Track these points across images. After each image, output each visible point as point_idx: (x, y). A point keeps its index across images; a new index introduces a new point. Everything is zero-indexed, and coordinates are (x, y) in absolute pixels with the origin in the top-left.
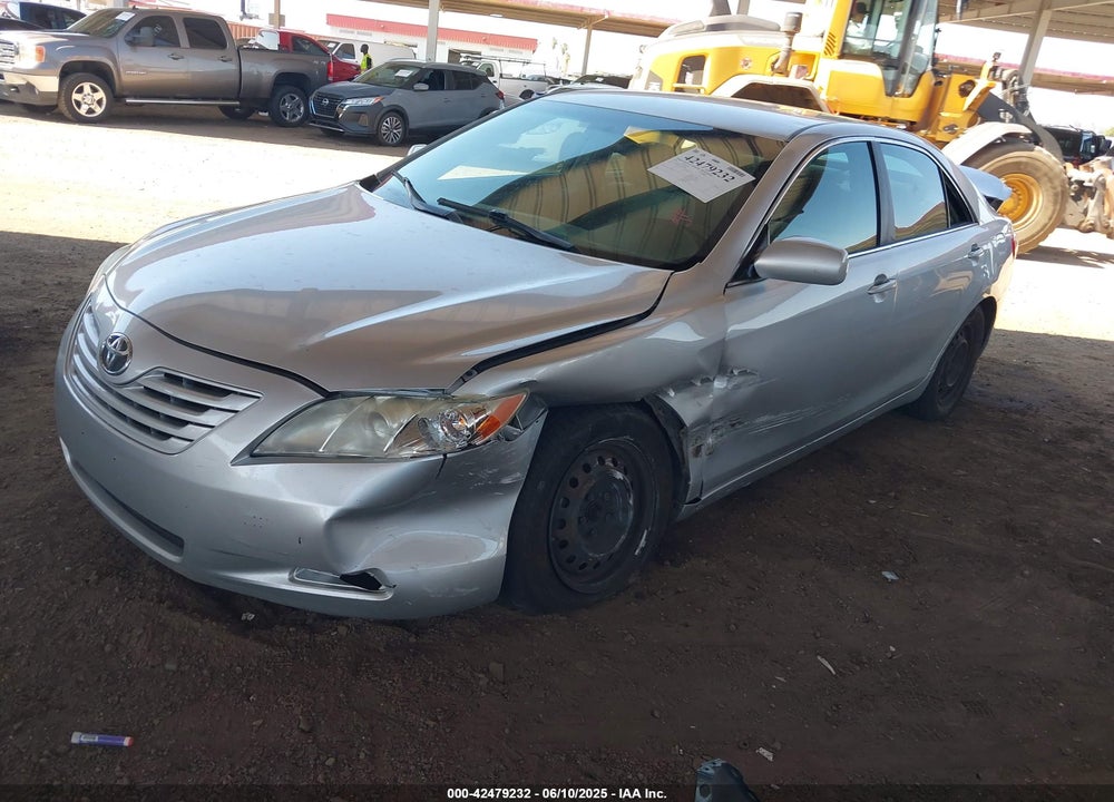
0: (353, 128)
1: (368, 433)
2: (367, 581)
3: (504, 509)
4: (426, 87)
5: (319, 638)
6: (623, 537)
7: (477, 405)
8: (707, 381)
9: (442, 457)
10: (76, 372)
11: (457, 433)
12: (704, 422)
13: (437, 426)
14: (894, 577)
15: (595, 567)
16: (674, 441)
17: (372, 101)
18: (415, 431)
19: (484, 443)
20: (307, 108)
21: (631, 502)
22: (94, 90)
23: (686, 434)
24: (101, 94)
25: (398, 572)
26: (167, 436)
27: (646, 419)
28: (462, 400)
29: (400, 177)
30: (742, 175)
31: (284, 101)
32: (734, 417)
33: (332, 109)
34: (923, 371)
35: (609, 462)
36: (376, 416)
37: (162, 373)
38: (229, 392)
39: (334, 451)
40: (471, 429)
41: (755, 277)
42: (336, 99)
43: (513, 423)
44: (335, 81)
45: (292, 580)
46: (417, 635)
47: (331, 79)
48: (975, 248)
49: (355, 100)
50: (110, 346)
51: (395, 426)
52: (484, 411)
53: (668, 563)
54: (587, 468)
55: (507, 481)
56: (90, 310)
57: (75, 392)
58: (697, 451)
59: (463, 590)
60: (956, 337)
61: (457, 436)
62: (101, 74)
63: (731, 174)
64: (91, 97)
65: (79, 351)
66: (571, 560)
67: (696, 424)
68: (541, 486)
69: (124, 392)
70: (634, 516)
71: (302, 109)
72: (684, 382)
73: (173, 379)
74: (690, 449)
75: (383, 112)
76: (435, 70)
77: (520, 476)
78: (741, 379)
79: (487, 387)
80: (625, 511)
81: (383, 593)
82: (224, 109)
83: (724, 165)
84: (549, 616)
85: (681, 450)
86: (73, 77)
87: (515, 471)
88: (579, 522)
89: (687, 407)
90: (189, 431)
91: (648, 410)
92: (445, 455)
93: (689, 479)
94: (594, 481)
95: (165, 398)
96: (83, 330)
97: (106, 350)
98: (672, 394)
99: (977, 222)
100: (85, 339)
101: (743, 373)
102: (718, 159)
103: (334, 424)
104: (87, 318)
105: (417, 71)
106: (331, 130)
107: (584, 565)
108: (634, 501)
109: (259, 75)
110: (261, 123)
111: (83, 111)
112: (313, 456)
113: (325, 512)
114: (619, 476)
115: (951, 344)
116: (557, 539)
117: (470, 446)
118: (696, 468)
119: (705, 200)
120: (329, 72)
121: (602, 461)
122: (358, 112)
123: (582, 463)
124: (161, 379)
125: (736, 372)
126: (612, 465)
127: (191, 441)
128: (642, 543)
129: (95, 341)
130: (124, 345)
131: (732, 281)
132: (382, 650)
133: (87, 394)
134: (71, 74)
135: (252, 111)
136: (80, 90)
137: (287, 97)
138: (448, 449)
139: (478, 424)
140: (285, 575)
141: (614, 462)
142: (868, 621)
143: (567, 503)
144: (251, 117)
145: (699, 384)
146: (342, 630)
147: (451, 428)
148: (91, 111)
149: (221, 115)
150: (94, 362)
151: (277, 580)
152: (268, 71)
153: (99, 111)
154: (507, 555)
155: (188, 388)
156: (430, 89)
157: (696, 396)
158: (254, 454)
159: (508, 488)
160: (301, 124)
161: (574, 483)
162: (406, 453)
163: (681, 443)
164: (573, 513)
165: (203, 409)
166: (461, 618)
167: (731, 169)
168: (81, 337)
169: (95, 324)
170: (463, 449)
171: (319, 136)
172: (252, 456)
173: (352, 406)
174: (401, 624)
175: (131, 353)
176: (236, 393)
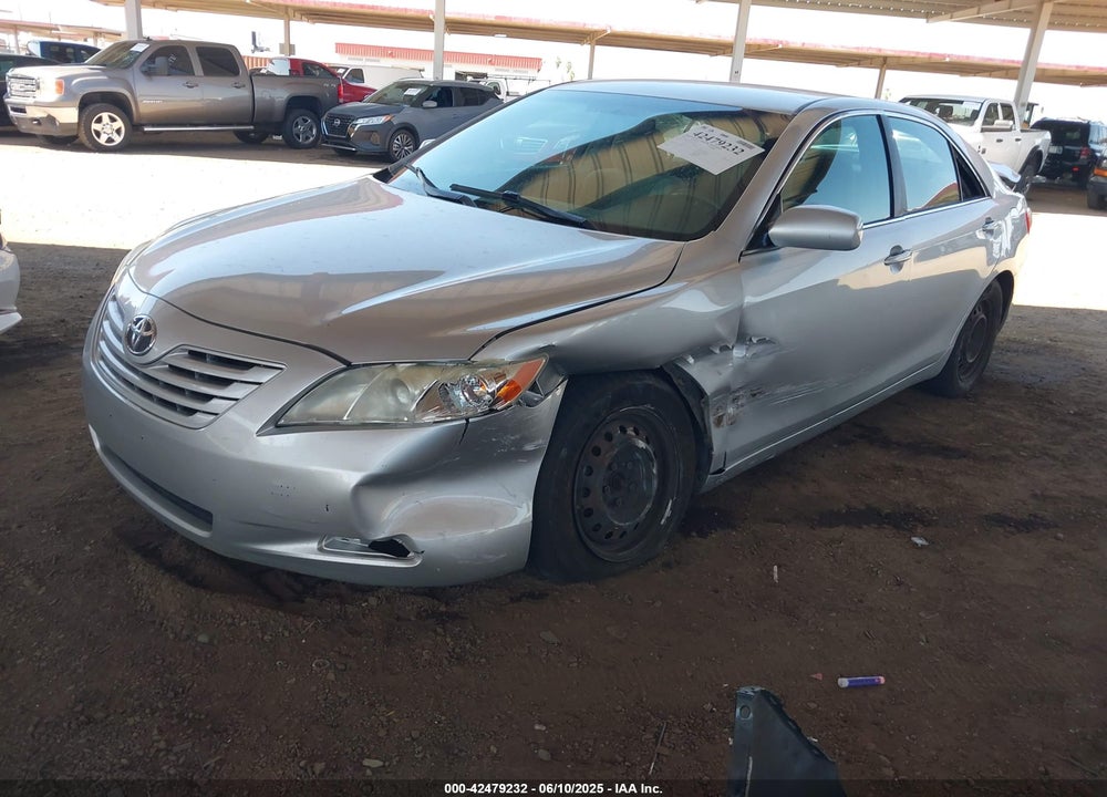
0: (365, 147)
1: (390, 400)
2: (394, 547)
3: (528, 475)
4: (434, 104)
5: (350, 609)
6: (649, 506)
7: (497, 371)
8: (725, 348)
9: (464, 421)
10: (103, 358)
11: (478, 399)
12: (725, 391)
13: (458, 392)
14: (924, 543)
15: (621, 536)
16: (695, 411)
17: (381, 120)
18: (437, 398)
19: (505, 408)
20: (319, 130)
21: (655, 471)
22: (113, 120)
23: (706, 403)
24: (119, 124)
25: (426, 540)
26: (192, 412)
27: (665, 387)
28: (483, 365)
29: (412, 169)
30: (751, 147)
31: (297, 125)
32: (755, 388)
33: (343, 128)
34: (942, 344)
35: (630, 432)
36: (398, 383)
37: (186, 350)
38: (252, 365)
39: (358, 419)
40: (492, 394)
41: (770, 245)
42: (347, 119)
43: (534, 388)
44: (345, 102)
45: (321, 550)
46: (447, 604)
47: (341, 100)
48: (989, 221)
49: (367, 119)
50: (135, 328)
51: (417, 392)
52: (503, 376)
53: (694, 534)
54: (609, 437)
55: (529, 447)
56: (114, 299)
57: (102, 376)
58: (719, 421)
59: (490, 557)
60: (974, 312)
61: (479, 402)
62: (119, 104)
63: (741, 147)
64: (109, 127)
65: (105, 338)
66: (597, 528)
67: (718, 392)
68: (564, 452)
69: (149, 371)
70: (659, 484)
71: (314, 131)
72: (703, 350)
73: (196, 355)
74: (712, 419)
75: (393, 130)
76: (443, 88)
77: (543, 442)
78: (761, 347)
79: (507, 353)
80: (649, 481)
81: (411, 560)
82: (238, 134)
83: (733, 139)
84: (579, 585)
85: (703, 420)
86: (91, 107)
87: (538, 439)
88: (604, 491)
89: (708, 375)
90: (214, 405)
91: (668, 379)
92: (467, 420)
93: (712, 449)
94: (617, 450)
95: (190, 374)
96: (108, 318)
97: (131, 332)
98: (691, 360)
99: (989, 195)
100: (110, 325)
101: (762, 341)
102: (727, 134)
103: (354, 395)
104: (112, 307)
105: (424, 89)
106: (342, 150)
107: (609, 535)
108: (658, 470)
109: (272, 100)
110: (276, 146)
111: (102, 140)
112: (337, 424)
113: (351, 478)
114: (642, 444)
115: (969, 319)
116: (582, 507)
117: (491, 411)
118: (719, 438)
119: (716, 172)
120: (339, 95)
121: (623, 430)
122: (369, 131)
123: (604, 432)
124: (185, 357)
125: (754, 340)
126: (633, 434)
127: (216, 414)
128: (668, 512)
129: (120, 325)
130: (148, 326)
131: (747, 249)
132: (413, 619)
133: (114, 377)
134: (90, 104)
135: (265, 135)
136: (99, 120)
137: (299, 120)
138: (470, 413)
139: (499, 389)
140: (314, 545)
141: (636, 431)
142: (899, 584)
143: (590, 472)
144: (267, 140)
145: (718, 351)
146: (373, 601)
147: (472, 394)
148: (110, 140)
149: (236, 140)
150: (119, 346)
151: (305, 550)
152: (281, 95)
153: (118, 139)
154: (533, 522)
155: (213, 364)
156: (439, 106)
157: (716, 364)
158: (278, 424)
159: (530, 456)
160: (313, 145)
161: (597, 452)
162: (429, 418)
163: (703, 413)
164: (598, 481)
165: (226, 382)
166: (490, 588)
167: (740, 142)
168: (106, 324)
169: (120, 311)
170: (485, 413)
171: (333, 156)
172: (277, 426)
173: (374, 375)
174: (431, 592)
175: (155, 333)
176: (259, 365)
